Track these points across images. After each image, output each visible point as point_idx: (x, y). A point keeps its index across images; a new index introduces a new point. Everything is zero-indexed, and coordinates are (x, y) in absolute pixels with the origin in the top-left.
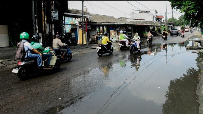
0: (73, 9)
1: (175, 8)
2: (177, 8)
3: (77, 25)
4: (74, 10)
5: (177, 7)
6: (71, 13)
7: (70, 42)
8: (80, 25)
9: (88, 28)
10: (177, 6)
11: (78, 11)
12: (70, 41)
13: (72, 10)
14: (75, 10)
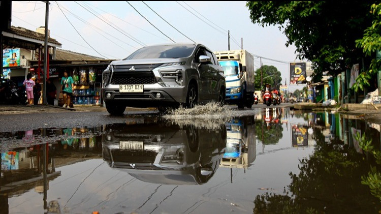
0: (19, 28)
1: (258, 21)
2: (264, 21)
3: (25, 69)
4: (21, 29)
5: (264, 17)
6: (17, 34)
7: (17, 94)
8: (32, 68)
9: (52, 75)
10: (264, 15)
11: (29, 33)
12: (15, 91)
13: (17, 29)
14: (24, 30)
